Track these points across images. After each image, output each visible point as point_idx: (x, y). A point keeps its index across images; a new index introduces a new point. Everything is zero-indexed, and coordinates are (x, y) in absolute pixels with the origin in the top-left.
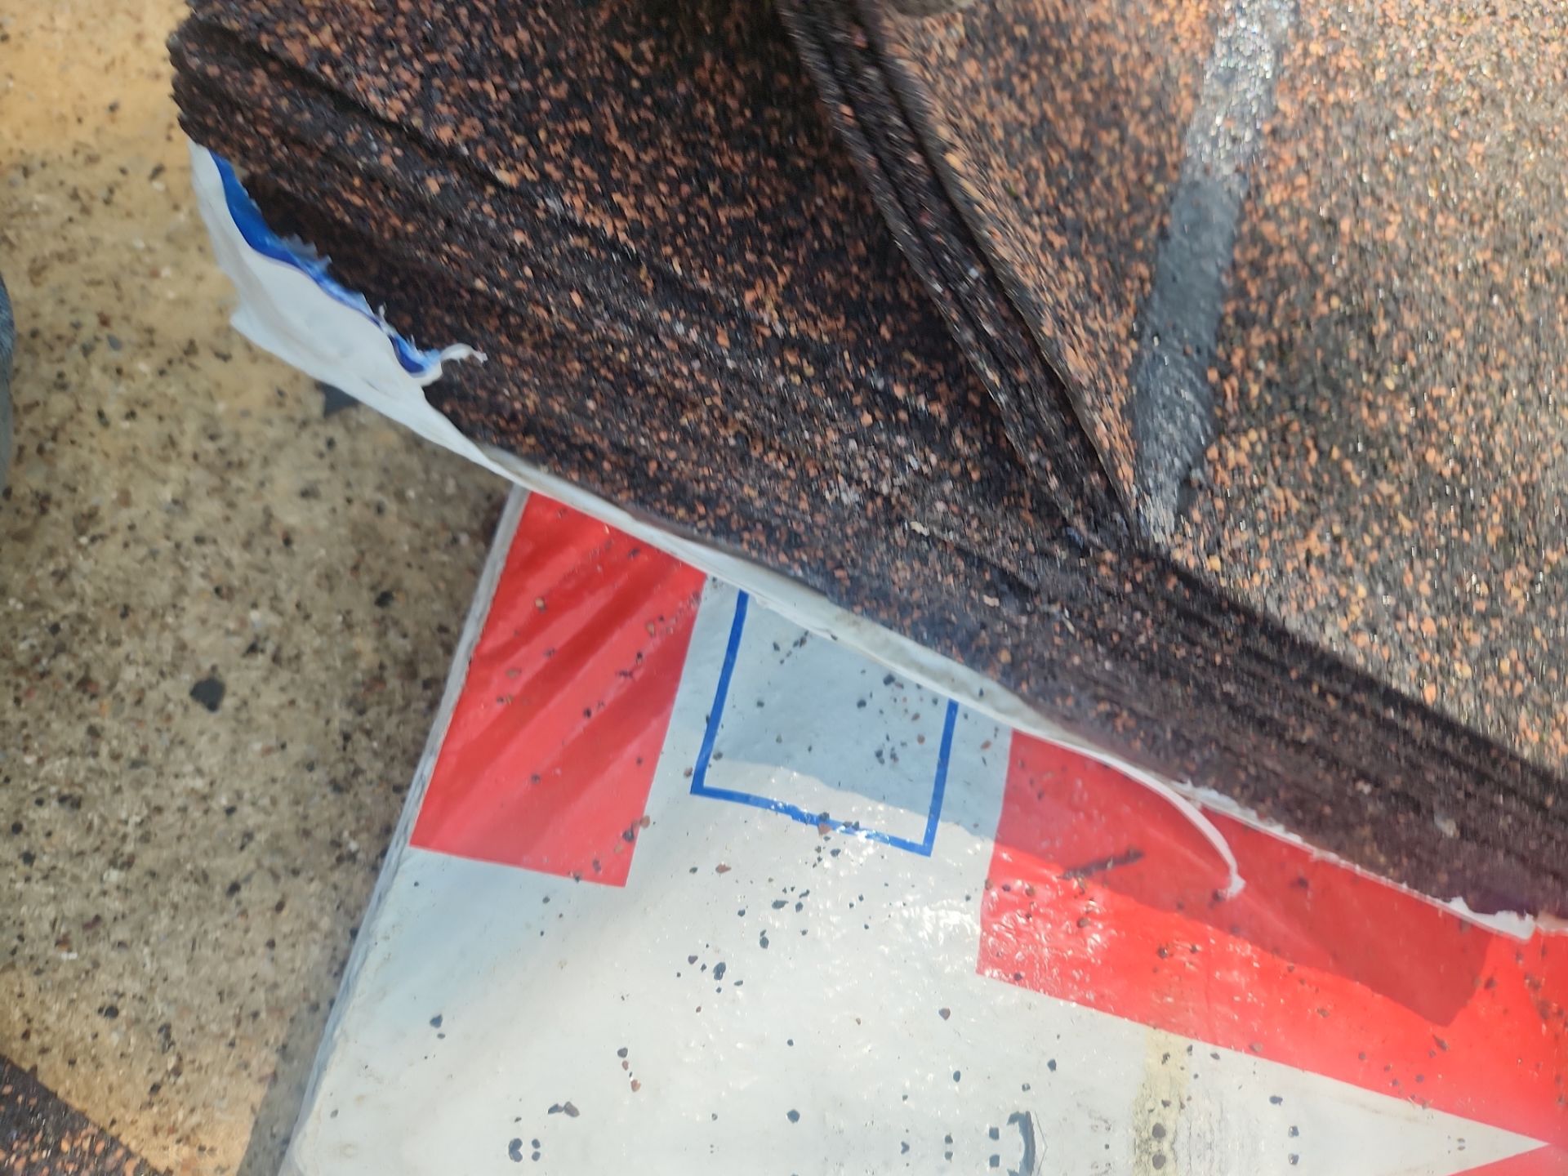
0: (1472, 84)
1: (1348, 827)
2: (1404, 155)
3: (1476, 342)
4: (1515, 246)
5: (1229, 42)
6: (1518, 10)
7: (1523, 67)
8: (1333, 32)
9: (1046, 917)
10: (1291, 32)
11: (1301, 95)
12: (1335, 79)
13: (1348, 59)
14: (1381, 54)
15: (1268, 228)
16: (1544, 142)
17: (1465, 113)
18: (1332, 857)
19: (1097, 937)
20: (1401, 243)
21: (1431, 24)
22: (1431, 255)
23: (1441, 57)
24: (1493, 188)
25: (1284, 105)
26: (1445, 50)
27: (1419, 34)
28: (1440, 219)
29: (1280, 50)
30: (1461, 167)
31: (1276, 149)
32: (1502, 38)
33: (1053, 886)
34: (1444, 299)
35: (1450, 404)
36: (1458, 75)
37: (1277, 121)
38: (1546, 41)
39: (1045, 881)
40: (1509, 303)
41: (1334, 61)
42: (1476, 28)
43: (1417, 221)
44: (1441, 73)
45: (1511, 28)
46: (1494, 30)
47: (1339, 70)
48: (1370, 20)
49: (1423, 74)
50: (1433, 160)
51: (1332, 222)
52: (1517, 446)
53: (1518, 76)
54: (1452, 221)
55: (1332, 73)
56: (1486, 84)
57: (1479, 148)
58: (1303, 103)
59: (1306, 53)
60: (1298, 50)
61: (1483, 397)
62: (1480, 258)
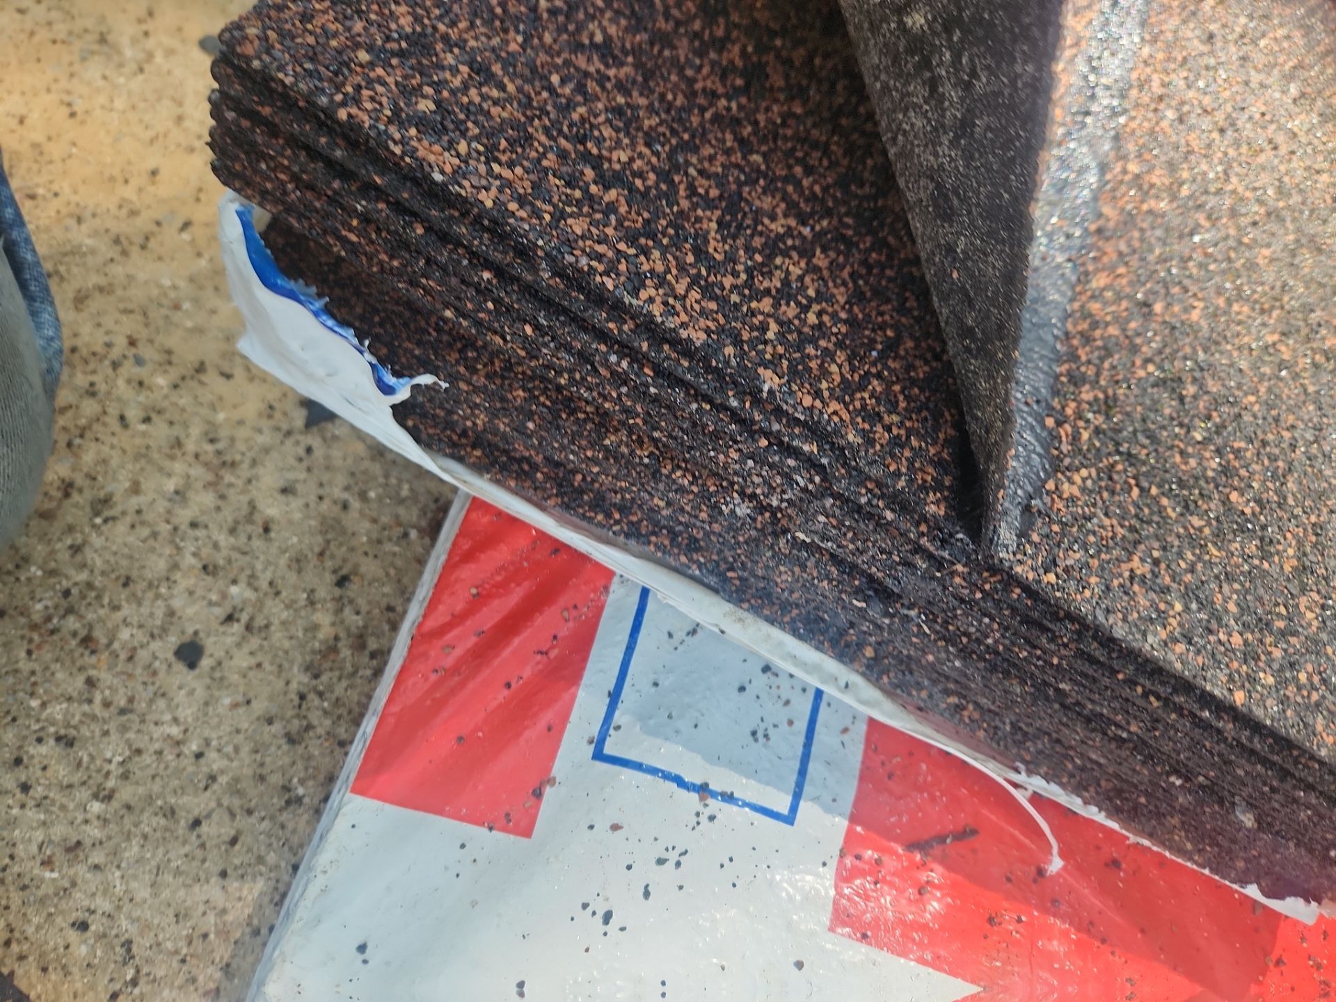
0: (1260, 202)
1: (1160, 816)
2: (1206, 255)
3: (1270, 407)
4: (1298, 331)
5: (1060, 158)
6: (1294, 147)
7: (1301, 191)
8: (1147, 156)
9: (891, 884)
10: (1112, 154)
11: (1121, 203)
12: (1147, 193)
13: (1159, 178)
14: (1185, 175)
15: (1095, 307)
16: (1320, 251)
17: (1255, 224)
18: (1146, 842)
19: (935, 904)
20: (1204, 323)
21: (1226, 154)
22: (1229, 335)
23: (1234, 180)
24: (1278, 284)
25: (1107, 210)
26: (1237, 175)
27: (1216, 161)
28: (1236, 307)
29: (1103, 168)
30: (1252, 266)
31: (1100, 243)
32: (1282, 168)
33: (899, 856)
34: (1241, 370)
35: (1249, 454)
36: (1248, 194)
37: (1101, 222)
38: (1318, 172)
39: (893, 852)
40: (1296, 376)
41: (1147, 178)
42: (1262, 159)
43: (1217, 308)
44: (1234, 192)
45: (1290, 161)
46: (1276, 161)
47: (1152, 186)
48: (1176, 147)
49: (1219, 192)
50: (1229, 260)
51: (1146, 304)
52: (1308, 492)
53: (1296, 199)
54: (1246, 309)
55: (1146, 187)
56: (1271, 203)
57: (1266, 252)
58: (1123, 209)
59: (1125, 171)
60: (1118, 168)
61: (1277, 451)
62: (1270, 339)
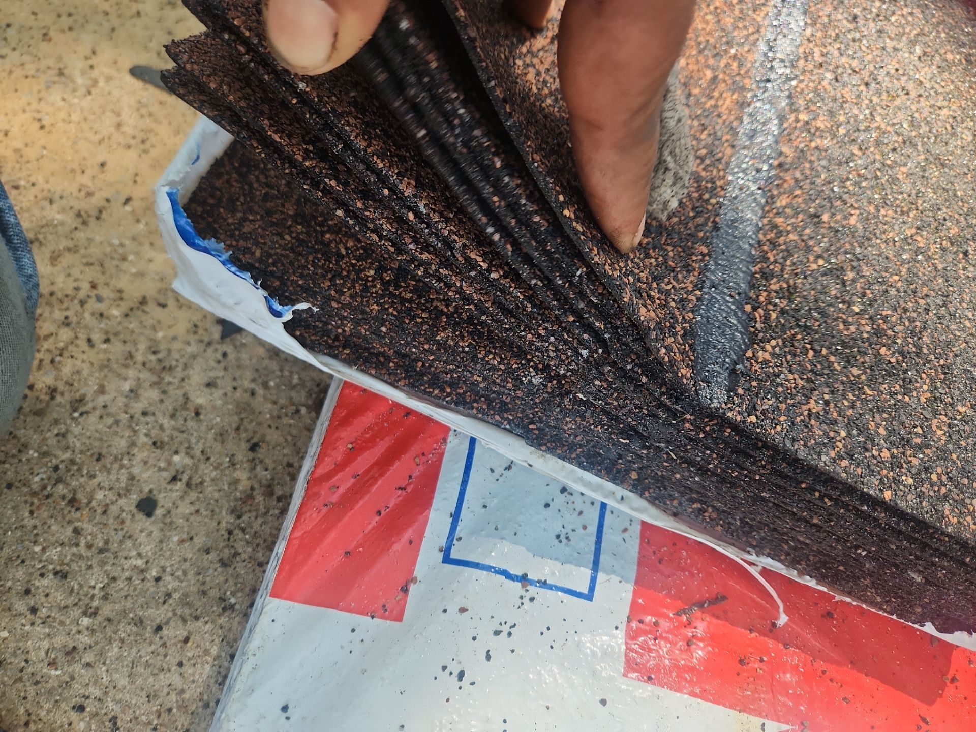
0: (898, 134)
1: (855, 579)
2: (859, 175)
3: (910, 283)
4: (929, 225)
5: (750, 115)
6: (922, 92)
7: (928, 123)
8: (813, 108)
9: (666, 640)
10: (787, 108)
11: (795, 144)
12: (814, 134)
13: (822, 123)
14: (842, 119)
15: (779, 220)
16: (943, 165)
17: (894, 150)
18: (848, 600)
19: (700, 652)
20: (859, 226)
21: (871, 101)
22: (878, 232)
23: (878, 118)
24: (914, 192)
25: (785, 149)
26: (880, 114)
27: (864, 106)
28: (883, 212)
29: (782, 119)
30: (894, 180)
31: (781, 174)
32: (914, 107)
33: (671, 619)
34: (887, 258)
35: (894, 319)
36: (889, 128)
37: (782, 159)
38: (940, 108)
39: (666, 616)
40: (929, 258)
41: (814, 123)
42: (898, 102)
43: (869, 213)
44: (879, 128)
45: (918, 102)
46: (908, 103)
47: (818, 129)
48: (835, 100)
49: (867, 129)
50: (877, 178)
51: (817, 216)
52: (936, 343)
53: (924, 129)
54: (890, 212)
55: (813, 130)
56: (906, 133)
57: (904, 169)
58: (797, 148)
59: (797, 120)
60: (792, 118)
61: (914, 315)
62: (909, 233)
